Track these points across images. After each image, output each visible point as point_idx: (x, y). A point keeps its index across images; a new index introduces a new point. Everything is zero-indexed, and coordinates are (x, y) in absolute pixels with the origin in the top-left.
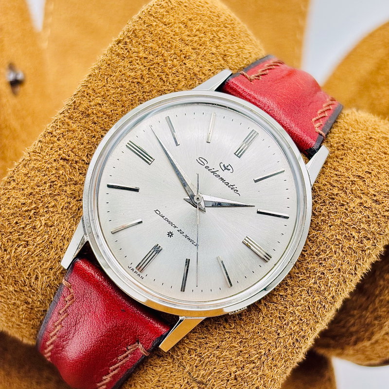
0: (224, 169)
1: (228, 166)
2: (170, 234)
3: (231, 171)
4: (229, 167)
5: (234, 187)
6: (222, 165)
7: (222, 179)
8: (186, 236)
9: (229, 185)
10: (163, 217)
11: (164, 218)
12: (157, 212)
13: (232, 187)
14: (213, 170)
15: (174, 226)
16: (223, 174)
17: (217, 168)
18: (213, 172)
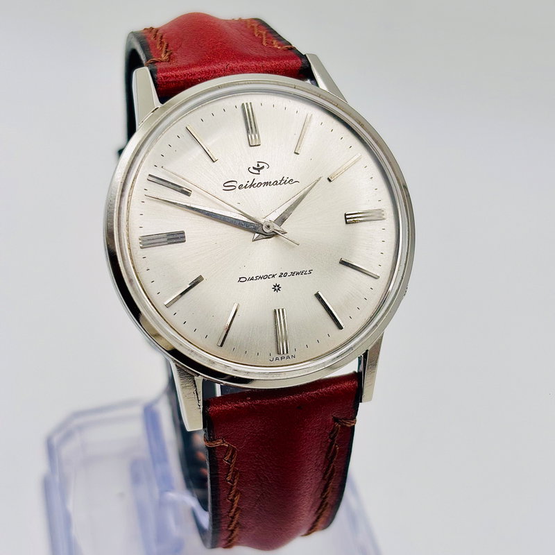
0: (257, 172)
1: (258, 165)
2: (277, 288)
3: (266, 166)
4: (261, 165)
5: (285, 179)
6: (252, 170)
7: (266, 184)
8: (293, 274)
9: (279, 182)
10: (252, 279)
11: (255, 278)
12: (241, 280)
13: (283, 182)
14: (249, 184)
15: (271, 277)
16: (261, 178)
17: (250, 177)
18: (251, 185)
